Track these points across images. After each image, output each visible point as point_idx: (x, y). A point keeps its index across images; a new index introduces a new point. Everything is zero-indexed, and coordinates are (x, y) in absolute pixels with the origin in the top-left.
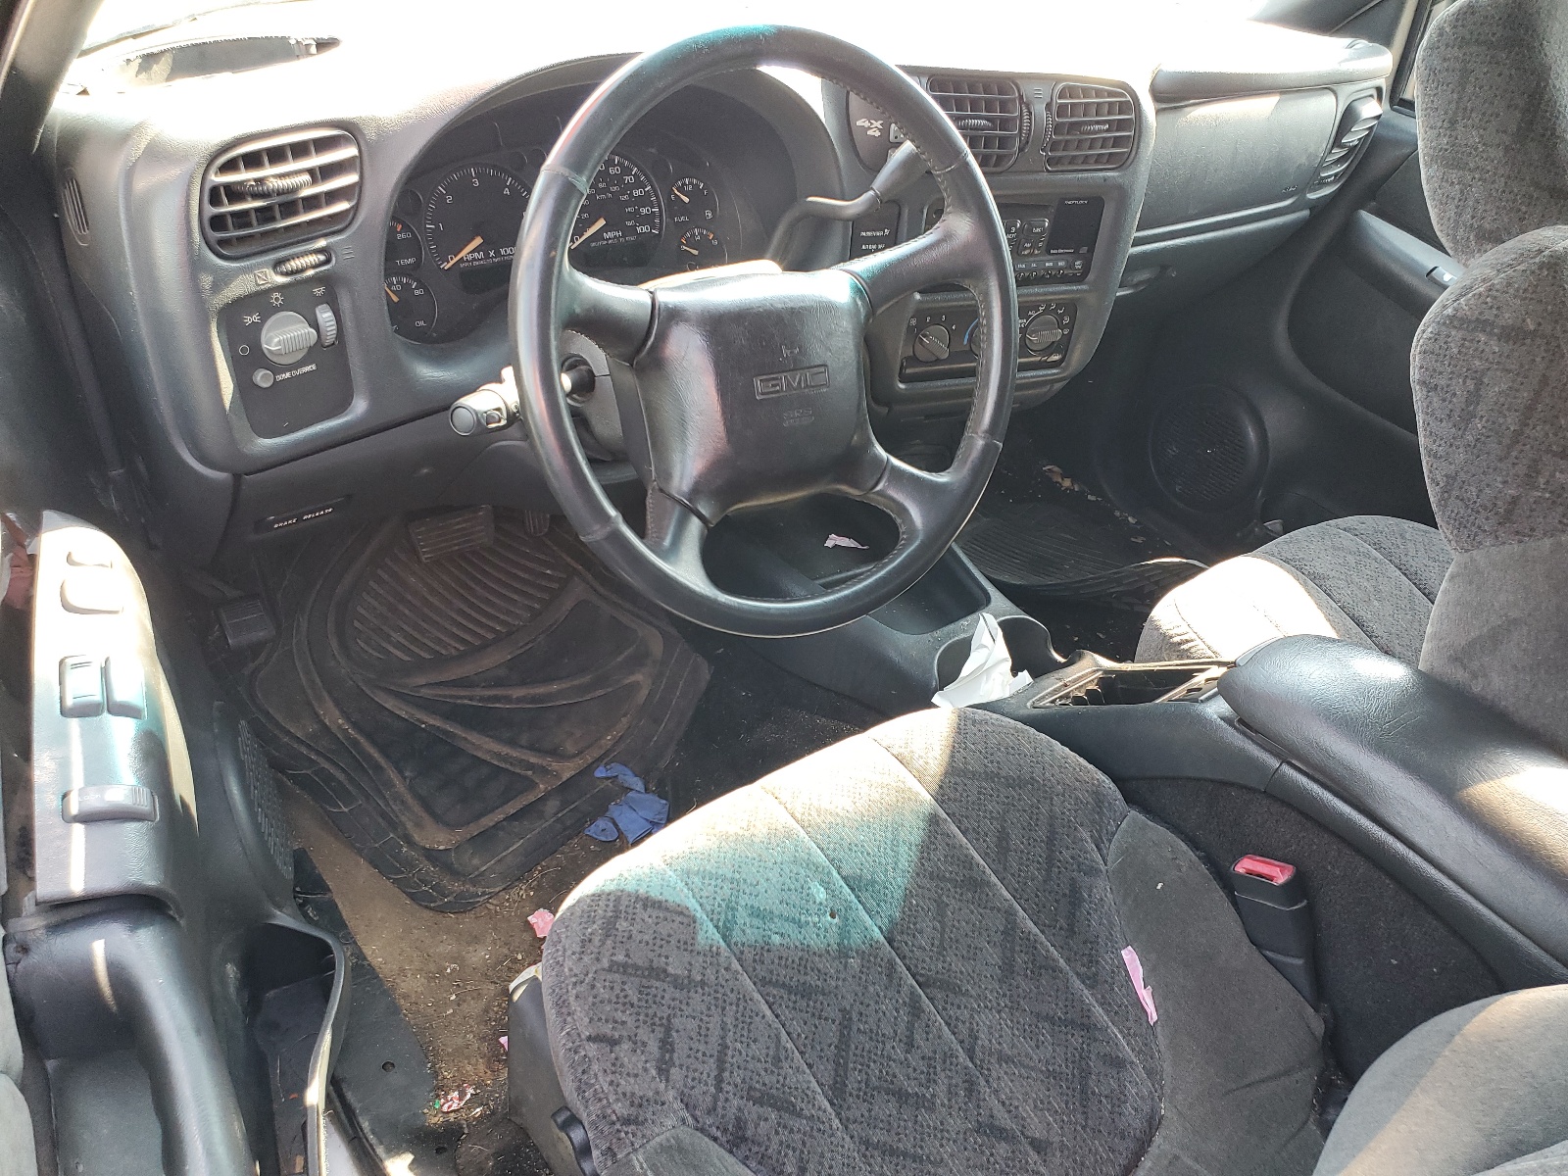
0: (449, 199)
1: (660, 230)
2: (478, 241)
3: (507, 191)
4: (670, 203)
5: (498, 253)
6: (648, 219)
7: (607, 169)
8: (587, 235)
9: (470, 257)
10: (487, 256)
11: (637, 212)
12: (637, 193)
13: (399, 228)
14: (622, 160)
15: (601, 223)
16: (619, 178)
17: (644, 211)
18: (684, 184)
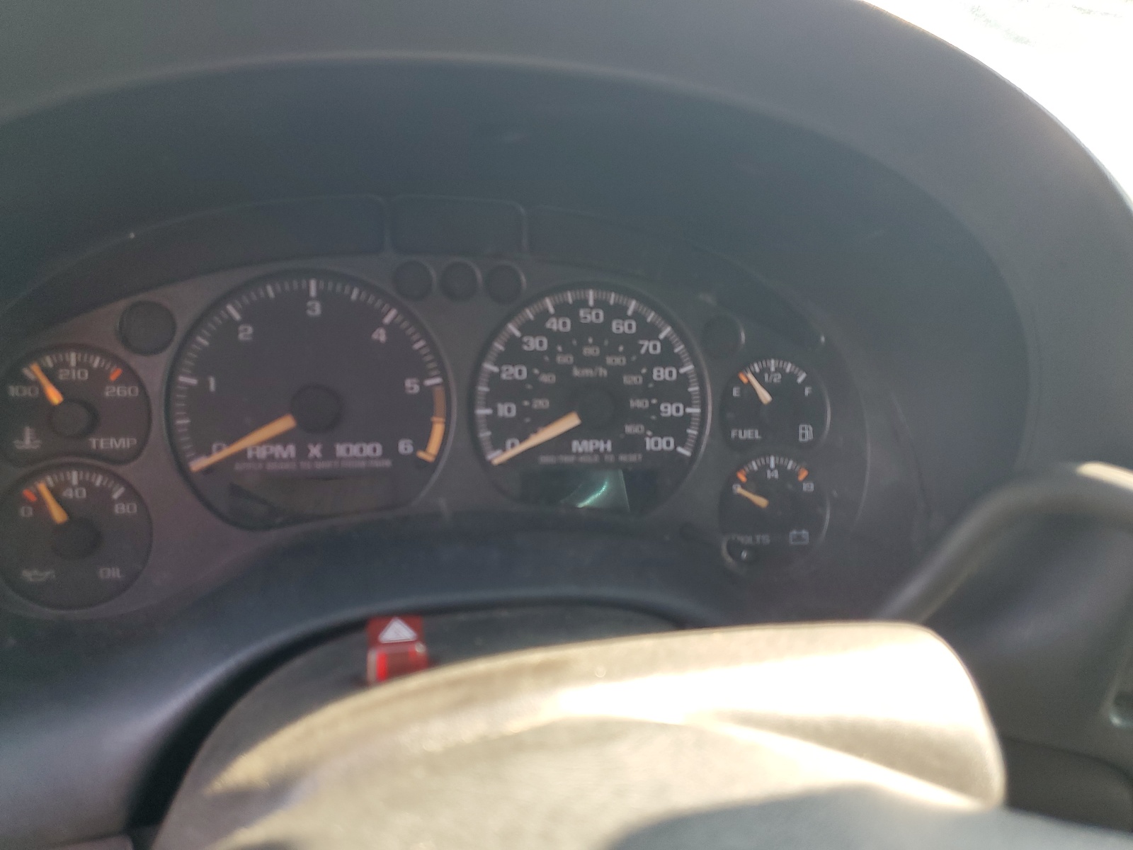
0: (246, 333)
1: (695, 450)
2: (285, 423)
3: (381, 335)
4: (724, 402)
5: (329, 453)
6: (676, 428)
7: (608, 322)
8: (535, 440)
9: (262, 453)
10: (302, 453)
11: (655, 409)
12: (660, 374)
13: (115, 374)
14: (643, 309)
15: (571, 421)
16: (631, 343)
17: (669, 410)
18: (763, 371)
